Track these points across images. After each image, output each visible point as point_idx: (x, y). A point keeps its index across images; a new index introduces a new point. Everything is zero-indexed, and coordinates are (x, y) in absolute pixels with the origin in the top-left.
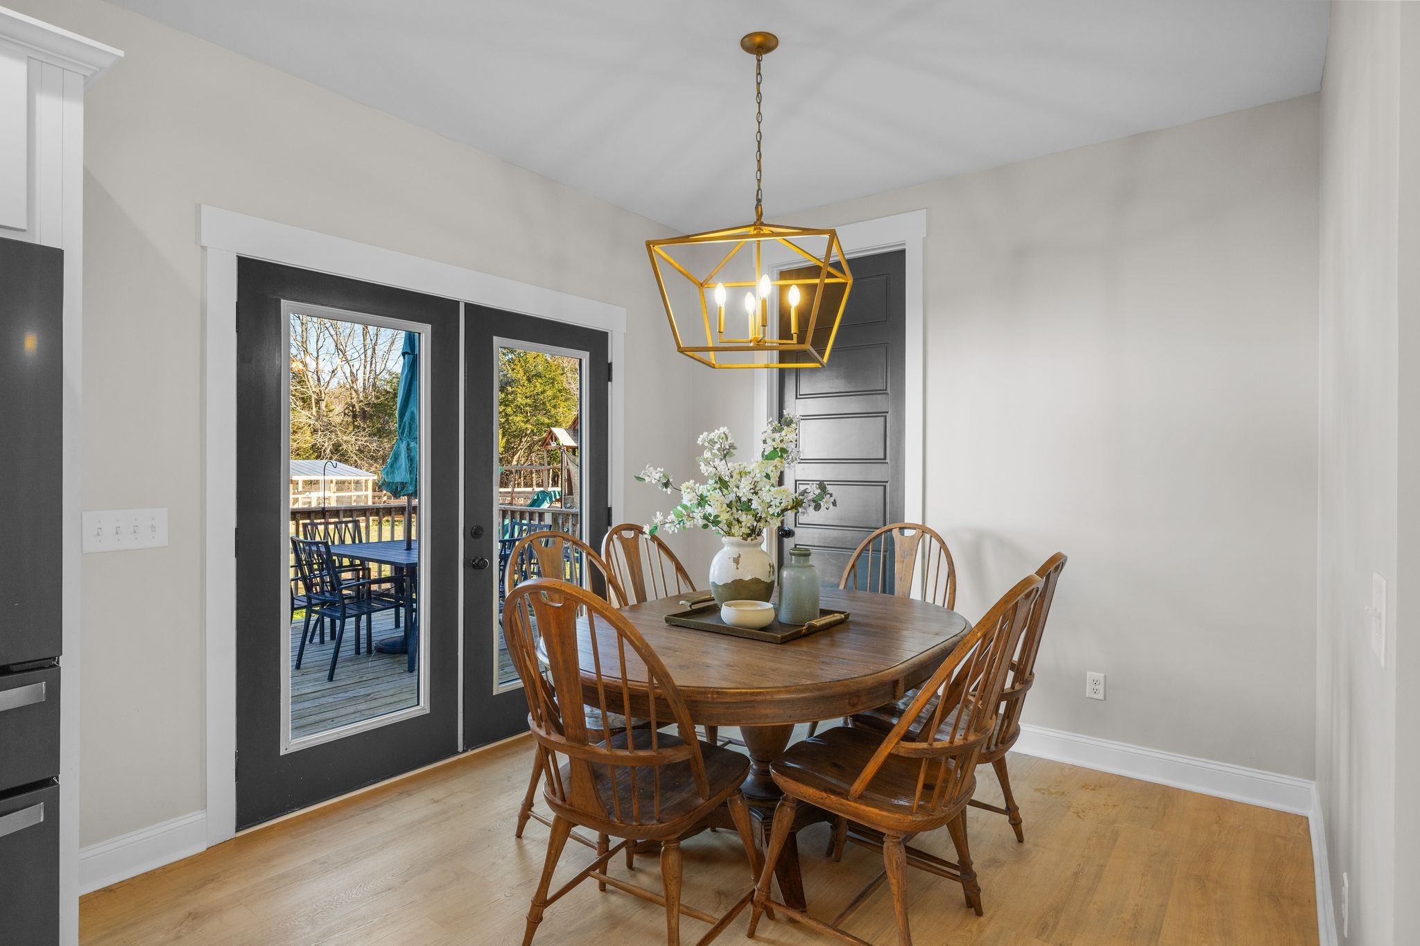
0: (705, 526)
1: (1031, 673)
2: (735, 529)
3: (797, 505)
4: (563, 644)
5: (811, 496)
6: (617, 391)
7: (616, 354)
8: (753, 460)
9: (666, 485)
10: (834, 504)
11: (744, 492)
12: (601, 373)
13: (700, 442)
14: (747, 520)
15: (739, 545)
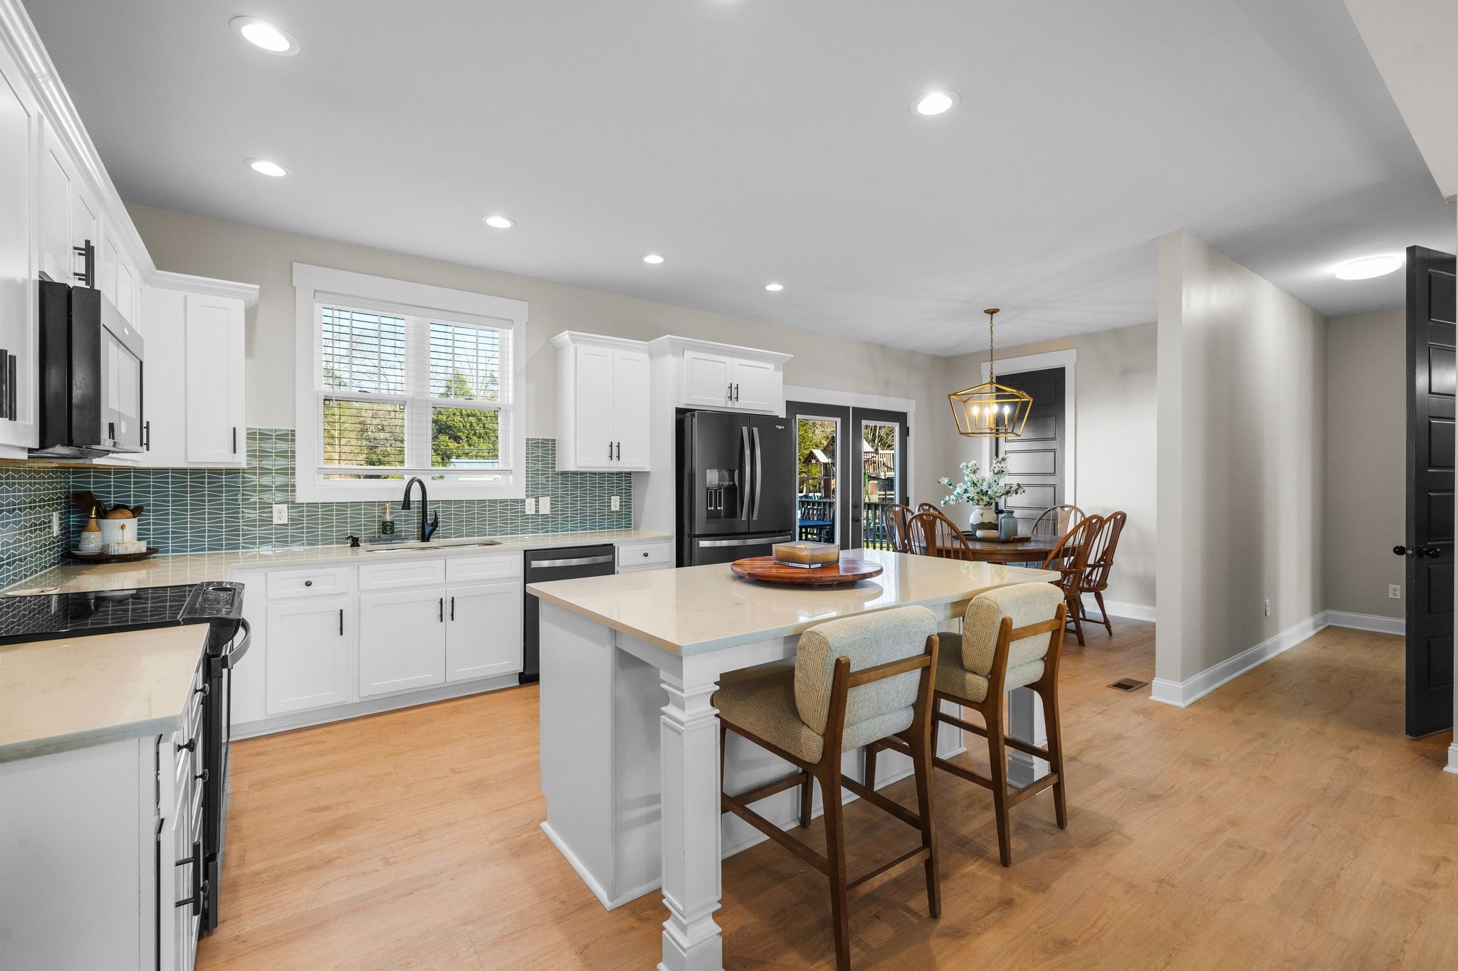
0: (968, 501)
1: (1111, 561)
2: (981, 503)
3: (1008, 493)
4: (931, 532)
5: (1014, 489)
6: (911, 440)
7: (911, 423)
8: (986, 473)
9: (950, 485)
10: (1024, 492)
11: (985, 488)
12: (905, 432)
13: (961, 466)
14: (986, 499)
15: (983, 509)
